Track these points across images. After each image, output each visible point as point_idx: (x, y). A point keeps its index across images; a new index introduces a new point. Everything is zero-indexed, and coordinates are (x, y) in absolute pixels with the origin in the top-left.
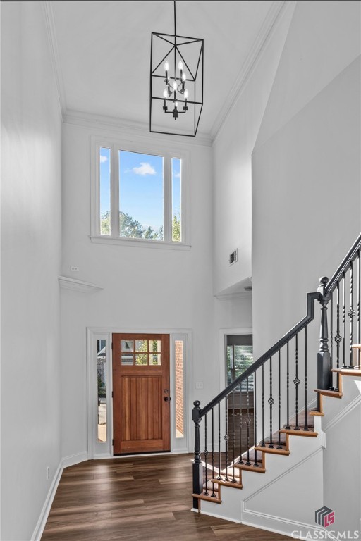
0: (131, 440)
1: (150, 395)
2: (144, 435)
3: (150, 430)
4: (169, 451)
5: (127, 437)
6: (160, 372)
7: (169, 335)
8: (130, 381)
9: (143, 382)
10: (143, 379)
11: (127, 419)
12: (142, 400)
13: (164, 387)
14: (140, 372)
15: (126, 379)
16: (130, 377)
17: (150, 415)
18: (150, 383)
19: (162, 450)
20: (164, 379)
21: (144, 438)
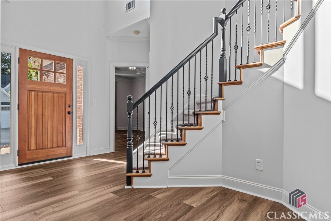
0: (37, 149)
1: (55, 109)
2: (49, 144)
3: (55, 139)
4: (71, 156)
5: (33, 147)
6: (64, 90)
7: (72, 60)
8: (37, 96)
9: (50, 97)
10: (50, 94)
11: (33, 130)
12: (48, 113)
13: (68, 103)
14: (46, 88)
15: (33, 93)
16: (37, 92)
17: (55, 126)
18: (56, 98)
19: (65, 155)
20: (68, 96)
21: (49, 147)
